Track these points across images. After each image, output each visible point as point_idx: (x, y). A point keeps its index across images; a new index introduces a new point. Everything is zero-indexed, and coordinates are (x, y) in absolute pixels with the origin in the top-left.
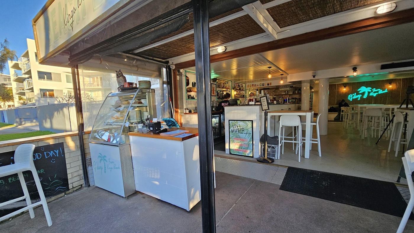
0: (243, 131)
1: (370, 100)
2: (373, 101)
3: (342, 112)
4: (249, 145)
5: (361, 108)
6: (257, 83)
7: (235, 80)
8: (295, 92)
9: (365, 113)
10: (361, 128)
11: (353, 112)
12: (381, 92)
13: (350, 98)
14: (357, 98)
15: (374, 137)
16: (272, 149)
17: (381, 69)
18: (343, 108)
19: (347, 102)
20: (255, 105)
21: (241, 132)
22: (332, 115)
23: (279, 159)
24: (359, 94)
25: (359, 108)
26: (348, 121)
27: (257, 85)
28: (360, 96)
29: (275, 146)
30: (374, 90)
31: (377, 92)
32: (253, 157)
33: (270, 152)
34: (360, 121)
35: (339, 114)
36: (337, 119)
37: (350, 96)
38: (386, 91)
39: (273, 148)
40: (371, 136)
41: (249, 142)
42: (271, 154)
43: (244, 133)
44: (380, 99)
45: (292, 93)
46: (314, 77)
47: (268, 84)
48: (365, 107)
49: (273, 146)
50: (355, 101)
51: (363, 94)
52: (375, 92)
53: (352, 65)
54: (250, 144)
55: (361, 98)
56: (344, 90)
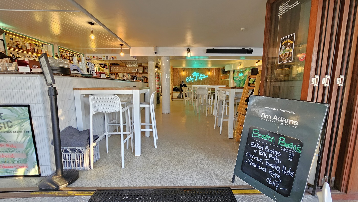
0: (9, 127)
1: (199, 82)
2: (200, 83)
3: (183, 91)
4: (27, 155)
5: (194, 88)
6: (99, 56)
7: (58, 43)
8: (145, 71)
9: (197, 92)
10: (194, 105)
11: (189, 91)
12: (205, 77)
13: (187, 80)
14: (192, 80)
15: (203, 112)
16: (78, 154)
17: (206, 53)
18: (183, 88)
19: (185, 84)
20: (31, 73)
21: (6, 130)
22: (176, 93)
23: (92, 167)
24: (193, 77)
25: (193, 88)
26: (186, 99)
27: (99, 58)
28: (193, 79)
29: (83, 148)
30: (201, 75)
31: (203, 77)
32: (40, 175)
33: (75, 160)
34: (194, 99)
35: (181, 93)
36: (180, 97)
37: (188, 79)
38: (207, 76)
39: (80, 151)
40: (201, 111)
41: (27, 148)
42: (78, 163)
43: (14, 130)
44: (204, 82)
45: (142, 72)
46: (156, 53)
47: (113, 58)
48: (197, 87)
49: (78, 148)
50: (191, 83)
51: (195, 77)
52: (201, 77)
53: (187, 45)
54: (28, 152)
55: (194, 80)
56: (184, 73)
